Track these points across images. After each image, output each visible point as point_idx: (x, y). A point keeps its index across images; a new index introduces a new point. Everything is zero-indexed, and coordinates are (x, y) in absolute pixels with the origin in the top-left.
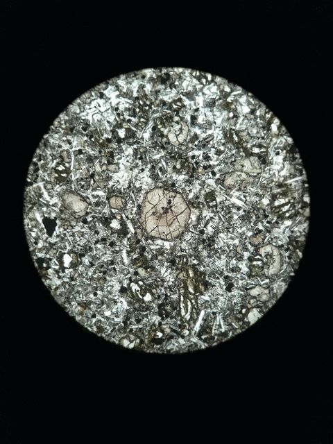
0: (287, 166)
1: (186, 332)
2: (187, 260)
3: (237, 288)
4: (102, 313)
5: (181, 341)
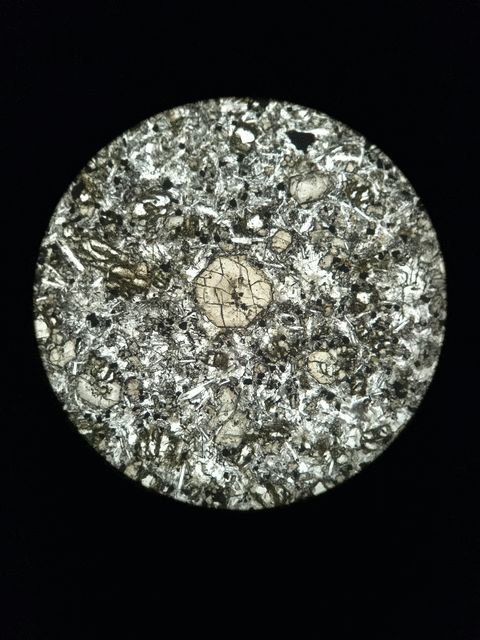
1: (68, 233)
3: (87, 328)
4: (154, 141)
5: (60, 221)
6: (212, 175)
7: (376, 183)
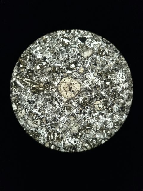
0: (69, 144)
1: (18, 77)
2: (47, 89)
4: (39, 46)
5: (15, 74)
6: (58, 54)
7: (107, 49)
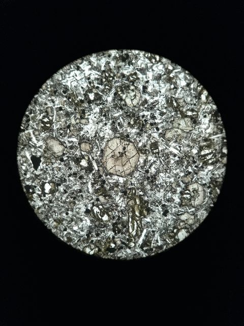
0: (212, 126)
1: (132, 244)
3: (171, 214)
4: (71, 227)
5: (129, 251)
6: (73, 193)
7: (37, 118)
